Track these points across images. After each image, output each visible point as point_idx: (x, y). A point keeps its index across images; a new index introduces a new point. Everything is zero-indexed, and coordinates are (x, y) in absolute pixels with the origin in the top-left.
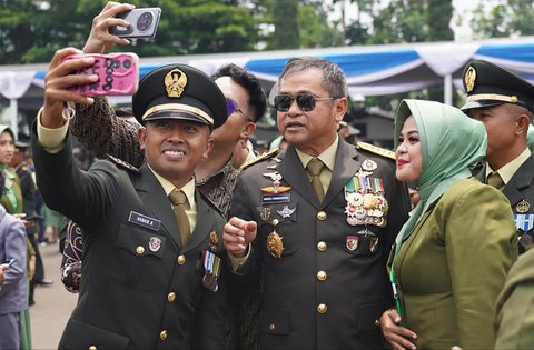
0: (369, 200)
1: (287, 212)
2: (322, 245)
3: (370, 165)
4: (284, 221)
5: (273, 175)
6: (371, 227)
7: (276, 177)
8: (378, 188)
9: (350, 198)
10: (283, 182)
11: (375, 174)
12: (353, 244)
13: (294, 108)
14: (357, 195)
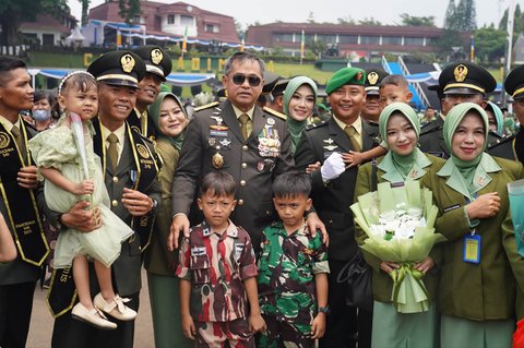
0: (271, 142)
1: (225, 143)
2: (244, 165)
3: (271, 121)
4: (223, 148)
5: (217, 119)
6: (271, 158)
7: (219, 120)
8: (276, 135)
9: (260, 140)
10: (224, 123)
11: (274, 127)
12: (261, 167)
13: (246, 84)
14: (265, 139)
